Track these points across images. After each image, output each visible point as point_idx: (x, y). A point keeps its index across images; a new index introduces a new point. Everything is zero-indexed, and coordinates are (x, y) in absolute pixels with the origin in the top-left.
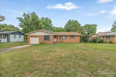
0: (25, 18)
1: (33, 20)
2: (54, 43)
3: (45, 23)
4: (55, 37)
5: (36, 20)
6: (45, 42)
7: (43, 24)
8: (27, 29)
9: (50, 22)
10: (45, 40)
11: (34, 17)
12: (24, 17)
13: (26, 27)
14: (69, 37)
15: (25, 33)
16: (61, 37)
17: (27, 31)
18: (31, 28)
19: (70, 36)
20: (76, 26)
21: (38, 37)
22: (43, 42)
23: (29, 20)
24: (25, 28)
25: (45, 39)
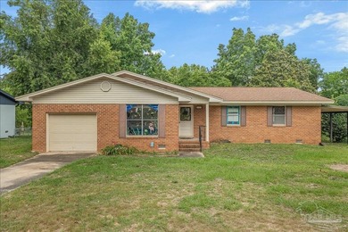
0: (21, 13)
1: (61, 26)
2: (185, 147)
3: (122, 43)
4: (185, 112)
5: (78, 24)
6: (134, 144)
7: (114, 47)
8: (31, 74)
9: (147, 38)
10: (131, 132)
11: (64, 10)
12: (18, 8)
13: (30, 62)
14: (262, 116)
15: (23, 93)
16: (218, 112)
17: (33, 82)
18: (52, 70)
19: (268, 107)
20: (274, 59)
21: (93, 114)
22: (121, 141)
23: (45, 25)
24: (22, 64)
25: (133, 127)
